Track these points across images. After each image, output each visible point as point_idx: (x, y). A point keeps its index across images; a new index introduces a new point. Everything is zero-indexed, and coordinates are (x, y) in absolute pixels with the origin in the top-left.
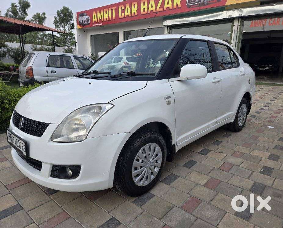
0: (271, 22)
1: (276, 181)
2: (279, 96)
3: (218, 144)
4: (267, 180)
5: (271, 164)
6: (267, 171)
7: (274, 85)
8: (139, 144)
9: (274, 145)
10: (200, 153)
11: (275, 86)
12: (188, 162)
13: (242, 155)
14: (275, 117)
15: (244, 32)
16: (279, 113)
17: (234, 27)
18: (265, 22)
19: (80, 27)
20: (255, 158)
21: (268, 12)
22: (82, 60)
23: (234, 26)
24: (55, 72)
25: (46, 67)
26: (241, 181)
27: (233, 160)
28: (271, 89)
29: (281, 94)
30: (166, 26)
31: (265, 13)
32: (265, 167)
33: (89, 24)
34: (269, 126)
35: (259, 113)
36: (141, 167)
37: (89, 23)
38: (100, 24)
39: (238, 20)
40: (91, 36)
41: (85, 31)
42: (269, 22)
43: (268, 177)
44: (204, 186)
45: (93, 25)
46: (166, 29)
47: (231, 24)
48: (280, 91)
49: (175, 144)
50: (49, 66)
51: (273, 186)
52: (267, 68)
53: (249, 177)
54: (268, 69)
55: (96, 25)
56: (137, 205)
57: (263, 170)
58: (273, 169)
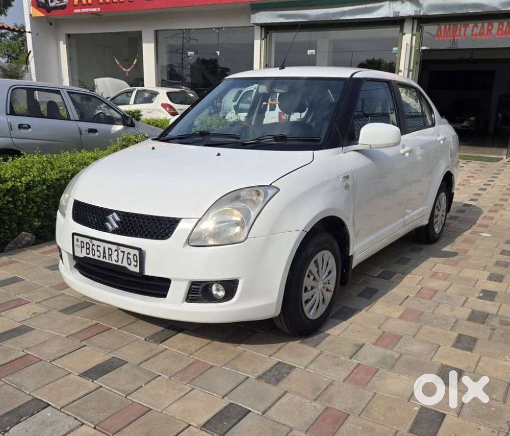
0: (477, 30)
1: (502, 306)
2: (493, 181)
3: (405, 264)
4: (489, 307)
5: (492, 286)
6: (489, 295)
7: (481, 159)
8: (312, 249)
9: (494, 260)
10: (379, 277)
11: (484, 162)
12: (365, 291)
13: (446, 277)
14: (492, 218)
15: (424, 48)
16: (496, 211)
17: (404, 37)
18: (465, 30)
19: (38, 14)
20: (467, 280)
21: (471, 11)
22: (82, 99)
23: (405, 34)
24: (29, 127)
25: (7, 114)
26: (452, 309)
27: (434, 284)
28: (478, 168)
29: (496, 177)
30: (257, 24)
31: (464, 11)
32: (483, 291)
33: (63, 7)
34: (482, 233)
35: (463, 211)
36: (312, 289)
37: (65, 6)
38: (94, 10)
39: (412, 22)
40: (69, 36)
41: (51, 24)
42: (473, 31)
43: (490, 302)
44: (400, 318)
45: (76, 11)
46: (257, 32)
47: (398, 29)
48: (495, 171)
49: (352, 255)
50: (12, 113)
51: (500, 313)
52: (465, 124)
53: (463, 304)
54: (467, 125)
55: (84, 10)
56: (309, 346)
57: (481, 295)
58: (496, 293)
